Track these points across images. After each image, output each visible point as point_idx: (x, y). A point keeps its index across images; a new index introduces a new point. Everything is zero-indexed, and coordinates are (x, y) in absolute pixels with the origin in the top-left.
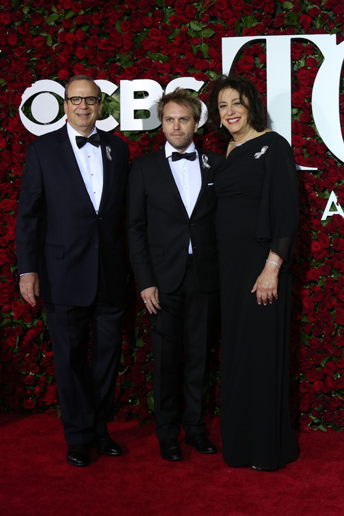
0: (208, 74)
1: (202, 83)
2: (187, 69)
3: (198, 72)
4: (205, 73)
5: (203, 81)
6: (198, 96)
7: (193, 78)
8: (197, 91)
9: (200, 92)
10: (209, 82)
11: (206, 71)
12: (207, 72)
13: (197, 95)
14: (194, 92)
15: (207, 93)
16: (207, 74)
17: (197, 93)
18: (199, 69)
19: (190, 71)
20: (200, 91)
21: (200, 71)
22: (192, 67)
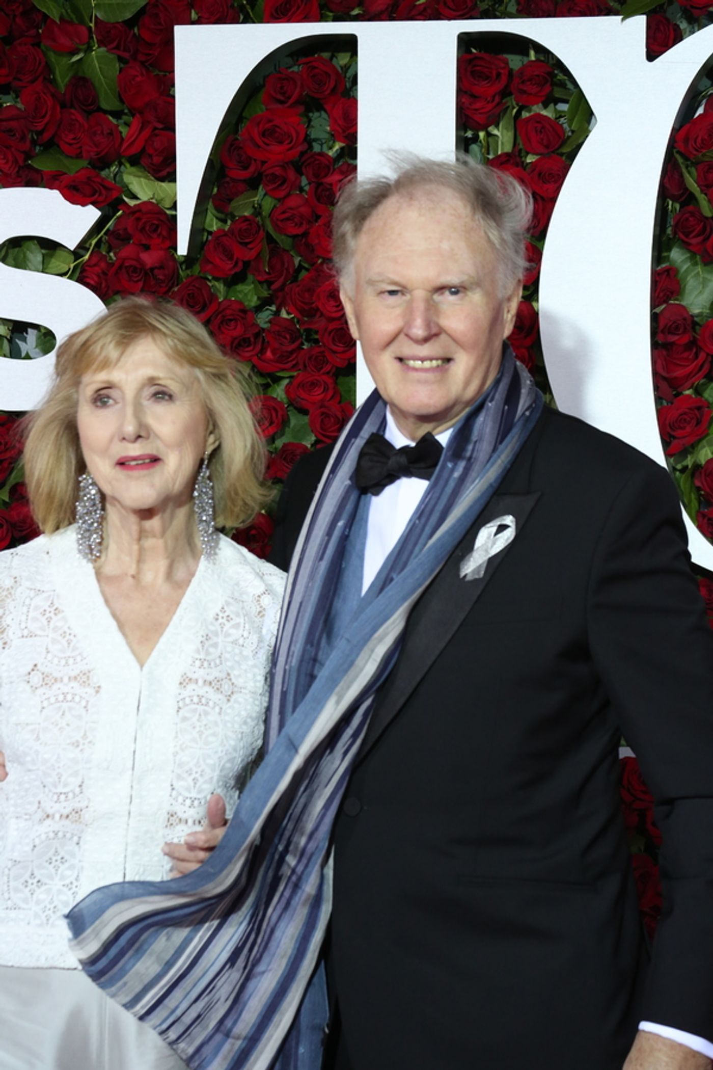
0: (117, 178)
1: (90, 215)
2: (29, 156)
3: (74, 167)
4: (104, 174)
5: (95, 204)
6: (75, 268)
7: (56, 193)
8: (72, 245)
9: (81, 252)
10: (120, 213)
11: (108, 166)
12: (114, 169)
13: (72, 266)
14: (59, 252)
15: (112, 254)
16: (112, 175)
17: (72, 257)
18: (79, 156)
19: (43, 164)
20: (82, 245)
21: (84, 163)
22: (49, 146)
